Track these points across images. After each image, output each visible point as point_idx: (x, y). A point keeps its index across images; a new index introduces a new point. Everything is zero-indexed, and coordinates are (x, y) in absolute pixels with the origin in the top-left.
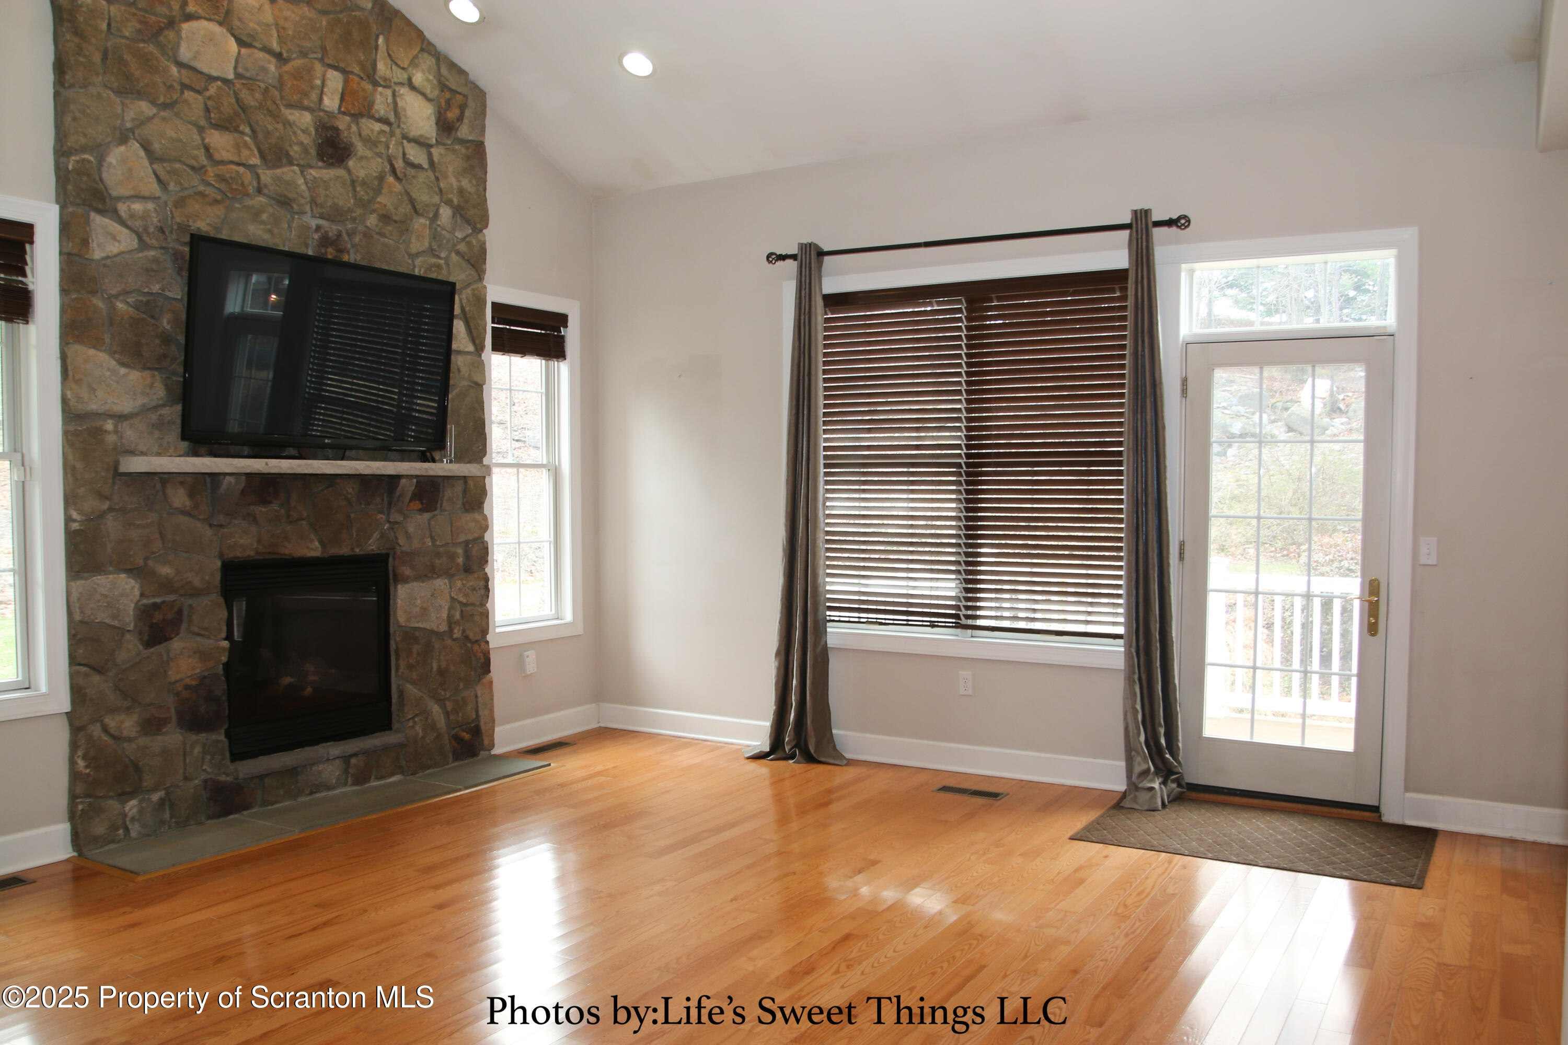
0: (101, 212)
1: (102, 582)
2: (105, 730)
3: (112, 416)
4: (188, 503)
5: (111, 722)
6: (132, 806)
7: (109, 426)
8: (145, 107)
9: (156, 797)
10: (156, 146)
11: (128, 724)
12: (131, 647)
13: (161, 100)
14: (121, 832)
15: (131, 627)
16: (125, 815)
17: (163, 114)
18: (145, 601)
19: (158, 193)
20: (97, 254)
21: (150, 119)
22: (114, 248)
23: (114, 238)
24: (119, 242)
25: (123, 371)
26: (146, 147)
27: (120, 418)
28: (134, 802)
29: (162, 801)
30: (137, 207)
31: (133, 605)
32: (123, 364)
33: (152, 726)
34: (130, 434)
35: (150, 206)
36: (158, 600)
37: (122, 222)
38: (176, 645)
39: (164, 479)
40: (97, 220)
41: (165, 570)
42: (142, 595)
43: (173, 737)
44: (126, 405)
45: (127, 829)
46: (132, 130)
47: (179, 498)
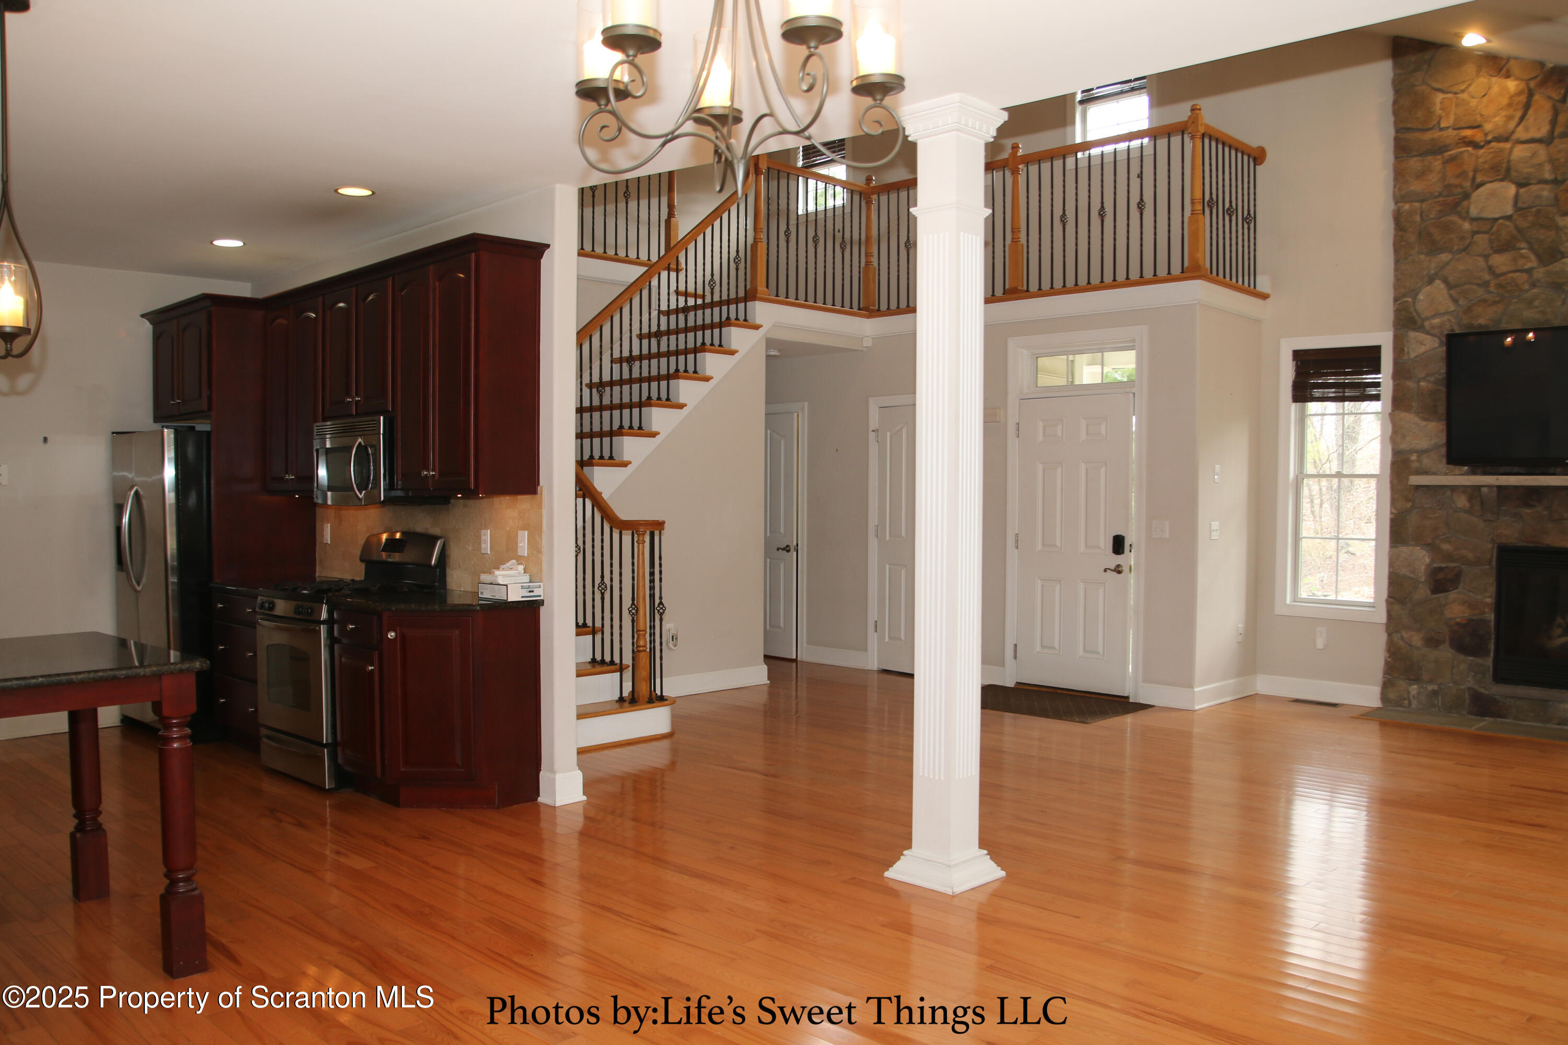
0: (1415, 330)
1: (1405, 550)
2: (1402, 638)
3: (1417, 452)
4: (1467, 505)
5: (1405, 635)
6: (1414, 689)
7: (1414, 457)
8: (1445, 257)
9: (1430, 687)
10: (1451, 279)
11: (1417, 639)
12: (1423, 592)
13: (1456, 248)
14: (1406, 702)
15: (1423, 579)
16: (1409, 693)
17: (1458, 256)
18: (1436, 565)
19: (1452, 308)
20: (1413, 355)
21: (1447, 263)
22: (1422, 349)
23: (1422, 343)
24: (1425, 345)
25: (1423, 423)
26: (1445, 281)
27: (1421, 452)
28: (1415, 686)
29: (1435, 693)
30: (1436, 321)
31: (1424, 567)
32: (1424, 419)
33: (1433, 642)
34: (1426, 461)
35: (1445, 318)
36: (1443, 565)
37: (1428, 333)
38: (1452, 595)
39: (1453, 488)
40: (1412, 334)
41: (1446, 547)
42: (1433, 561)
43: (1446, 653)
44: (1424, 444)
45: (1410, 704)
46: (1436, 274)
47: (1462, 501)
